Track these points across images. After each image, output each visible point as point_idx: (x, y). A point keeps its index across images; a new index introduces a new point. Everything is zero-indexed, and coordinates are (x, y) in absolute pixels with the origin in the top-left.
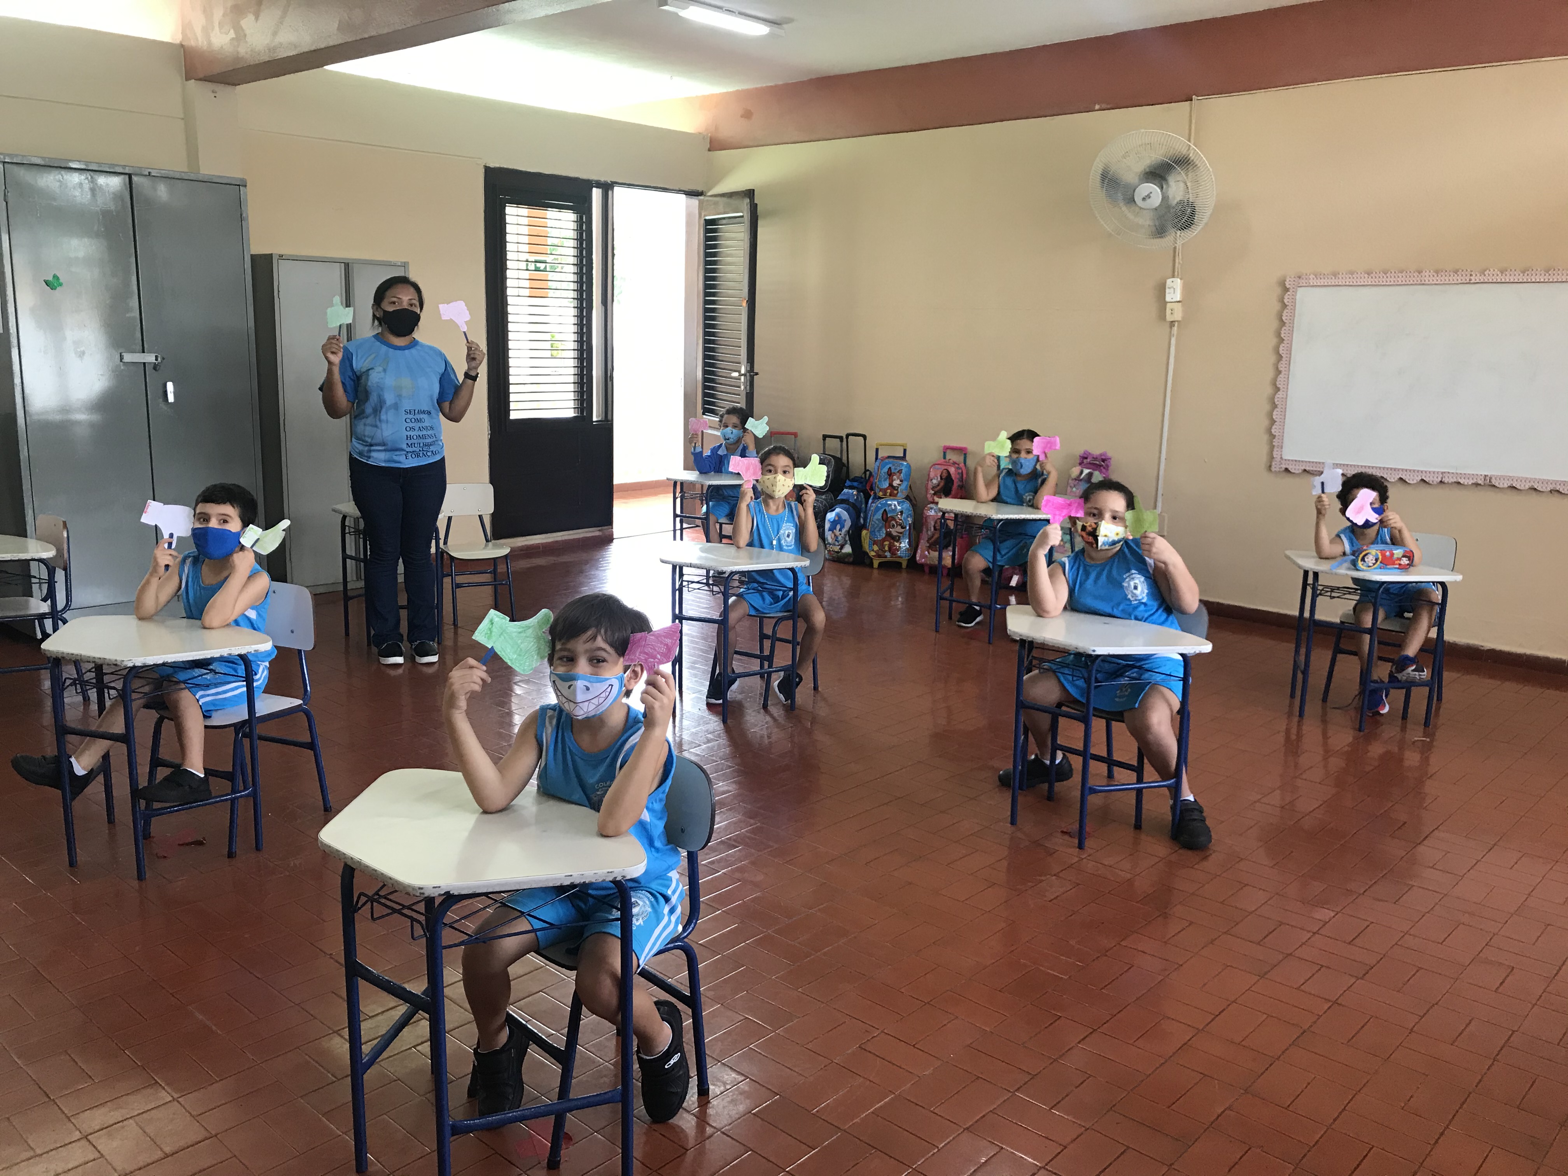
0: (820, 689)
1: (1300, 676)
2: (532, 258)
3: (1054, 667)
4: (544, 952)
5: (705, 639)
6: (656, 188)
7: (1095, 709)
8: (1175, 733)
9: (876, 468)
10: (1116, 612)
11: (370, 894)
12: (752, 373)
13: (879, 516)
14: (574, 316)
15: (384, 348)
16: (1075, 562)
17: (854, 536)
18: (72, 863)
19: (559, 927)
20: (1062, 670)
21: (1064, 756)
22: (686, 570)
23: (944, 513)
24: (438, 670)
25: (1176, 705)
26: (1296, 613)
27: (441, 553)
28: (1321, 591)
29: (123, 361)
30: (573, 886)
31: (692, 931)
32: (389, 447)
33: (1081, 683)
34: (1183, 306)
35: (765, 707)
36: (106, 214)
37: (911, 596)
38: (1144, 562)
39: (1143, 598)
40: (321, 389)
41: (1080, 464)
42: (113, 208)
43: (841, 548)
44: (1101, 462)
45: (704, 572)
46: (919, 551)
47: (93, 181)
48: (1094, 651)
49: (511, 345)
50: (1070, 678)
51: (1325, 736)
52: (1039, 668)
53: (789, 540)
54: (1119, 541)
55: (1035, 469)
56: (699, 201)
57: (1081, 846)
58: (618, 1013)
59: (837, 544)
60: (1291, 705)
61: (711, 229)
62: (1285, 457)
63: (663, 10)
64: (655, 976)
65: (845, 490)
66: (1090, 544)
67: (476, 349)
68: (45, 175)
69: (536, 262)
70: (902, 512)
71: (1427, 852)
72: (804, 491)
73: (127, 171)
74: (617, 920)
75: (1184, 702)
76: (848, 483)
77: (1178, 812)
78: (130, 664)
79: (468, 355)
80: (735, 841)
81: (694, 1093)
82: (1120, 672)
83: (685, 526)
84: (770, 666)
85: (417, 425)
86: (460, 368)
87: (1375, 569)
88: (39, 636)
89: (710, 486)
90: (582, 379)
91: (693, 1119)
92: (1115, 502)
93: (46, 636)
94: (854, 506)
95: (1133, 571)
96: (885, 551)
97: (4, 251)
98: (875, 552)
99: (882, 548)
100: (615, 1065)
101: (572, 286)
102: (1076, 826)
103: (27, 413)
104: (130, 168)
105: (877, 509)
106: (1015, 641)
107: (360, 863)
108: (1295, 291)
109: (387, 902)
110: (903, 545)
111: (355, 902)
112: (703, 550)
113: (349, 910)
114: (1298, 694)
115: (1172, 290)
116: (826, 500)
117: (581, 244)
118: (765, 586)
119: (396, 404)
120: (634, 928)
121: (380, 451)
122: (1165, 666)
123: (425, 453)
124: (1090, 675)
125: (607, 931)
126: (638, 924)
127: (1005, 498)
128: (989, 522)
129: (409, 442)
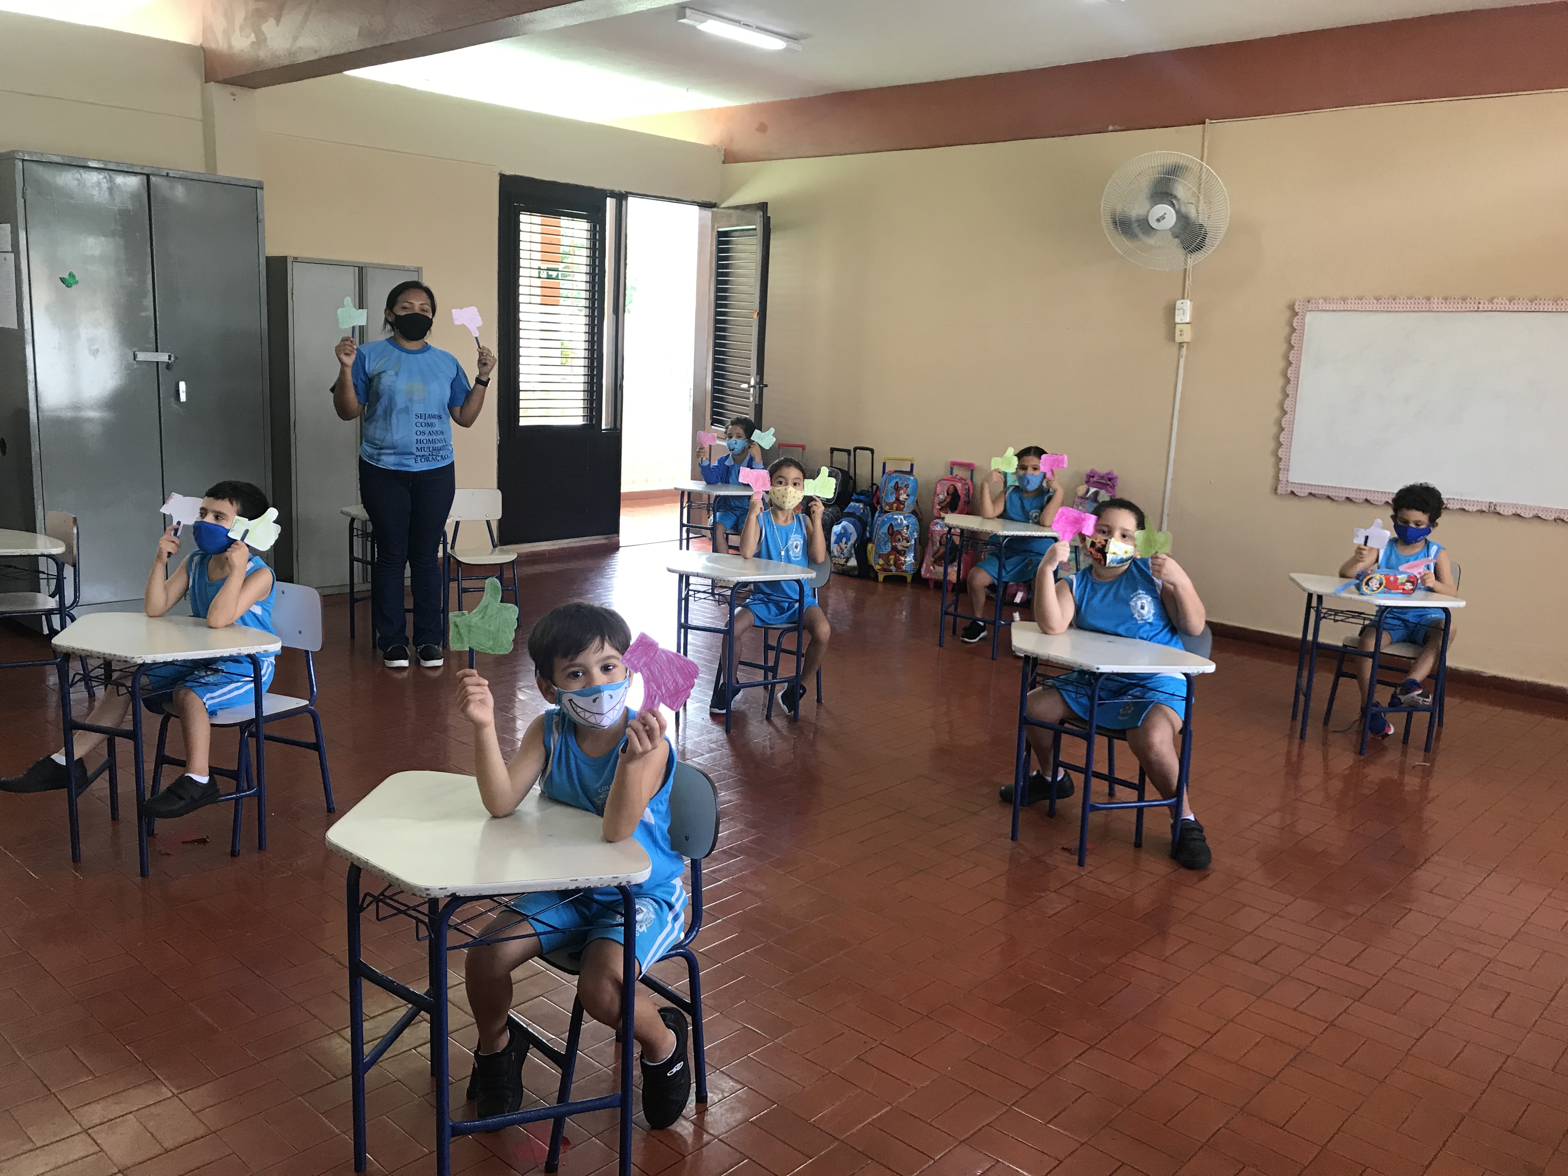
0: (823, 701)
1: (1302, 698)
2: (544, 266)
3: (1058, 684)
4: (547, 957)
5: (709, 649)
6: (670, 199)
7: (1098, 727)
8: (1177, 754)
9: (883, 482)
10: (1120, 630)
11: (376, 894)
12: (761, 385)
13: (885, 529)
14: (586, 325)
15: (397, 351)
16: (1082, 579)
17: (860, 550)
18: (76, 858)
19: (563, 931)
20: (1065, 687)
21: (1066, 774)
22: (692, 580)
23: (950, 529)
24: (442, 674)
25: (1179, 725)
26: (1299, 636)
27: (448, 557)
28: (1325, 613)
29: (137, 359)
30: (577, 890)
31: (693, 939)
32: (400, 450)
33: (1084, 701)
34: (1192, 328)
35: (768, 718)
36: (124, 213)
37: (915, 610)
38: (1151, 582)
39: (1149, 618)
40: (332, 390)
41: (1087, 482)
42: (130, 207)
43: (847, 562)
44: (1107, 481)
45: (709, 582)
46: (924, 565)
47: (111, 181)
48: (1098, 669)
49: (522, 352)
50: (1073, 695)
51: (1325, 758)
52: (1043, 685)
53: (797, 551)
54: (1127, 560)
55: (1041, 486)
56: (713, 213)
57: (1081, 863)
58: (620, 1020)
59: (843, 557)
60: (1292, 728)
61: (723, 241)
62: (1291, 480)
63: (681, 23)
64: (655, 983)
65: (852, 504)
66: (1098, 561)
67: (487, 354)
68: (64, 173)
69: (548, 269)
70: (908, 527)
71: (1425, 876)
72: (813, 503)
73: (145, 171)
74: (621, 925)
75: (1186, 722)
76: (855, 496)
77: (1178, 833)
78: (140, 661)
79: (479, 361)
80: (737, 851)
81: (692, 1100)
82: (1123, 691)
83: (691, 535)
84: (774, 677)
85: (427, 430)
86: (472, 373)
87: (1379, 593)
88: (46, 631)
89: (717, 497)
90: (592, 387)
91: (691, 1126)
92: (1125, 520)
93: (54, 633)
94: (860, 519)
95: (1141, 591)
96: (891, 565)
97: (21, 249)
98: (881, 565)
99: (887, 562)
100: (615, 1070)
101: (584, 294)
102: (1077, 843)
103: (40, 409)
104: (149, 168)
105: (883, 523)
106: (1019, 657)
107: (367, 863)
108: (1304, 316)
109: (392, 903)
110: (908, 559)
111: (360, 901)
112: (709, 560)
113: (355, 909)
114: (1300, 717)
115: (1182, 311)
116: (832, 513)
117: (594, 253)
118: (771, 597)
119: (407, 407)
120: (637, 935)
121: (390, 454)
122: (1169, 685)
123: (434, 457)
124: (1093, 692)
125: (610, 937)
126: (641, 931)
127: (1012, 515)
128: (995, 539)
129: (419, 446)
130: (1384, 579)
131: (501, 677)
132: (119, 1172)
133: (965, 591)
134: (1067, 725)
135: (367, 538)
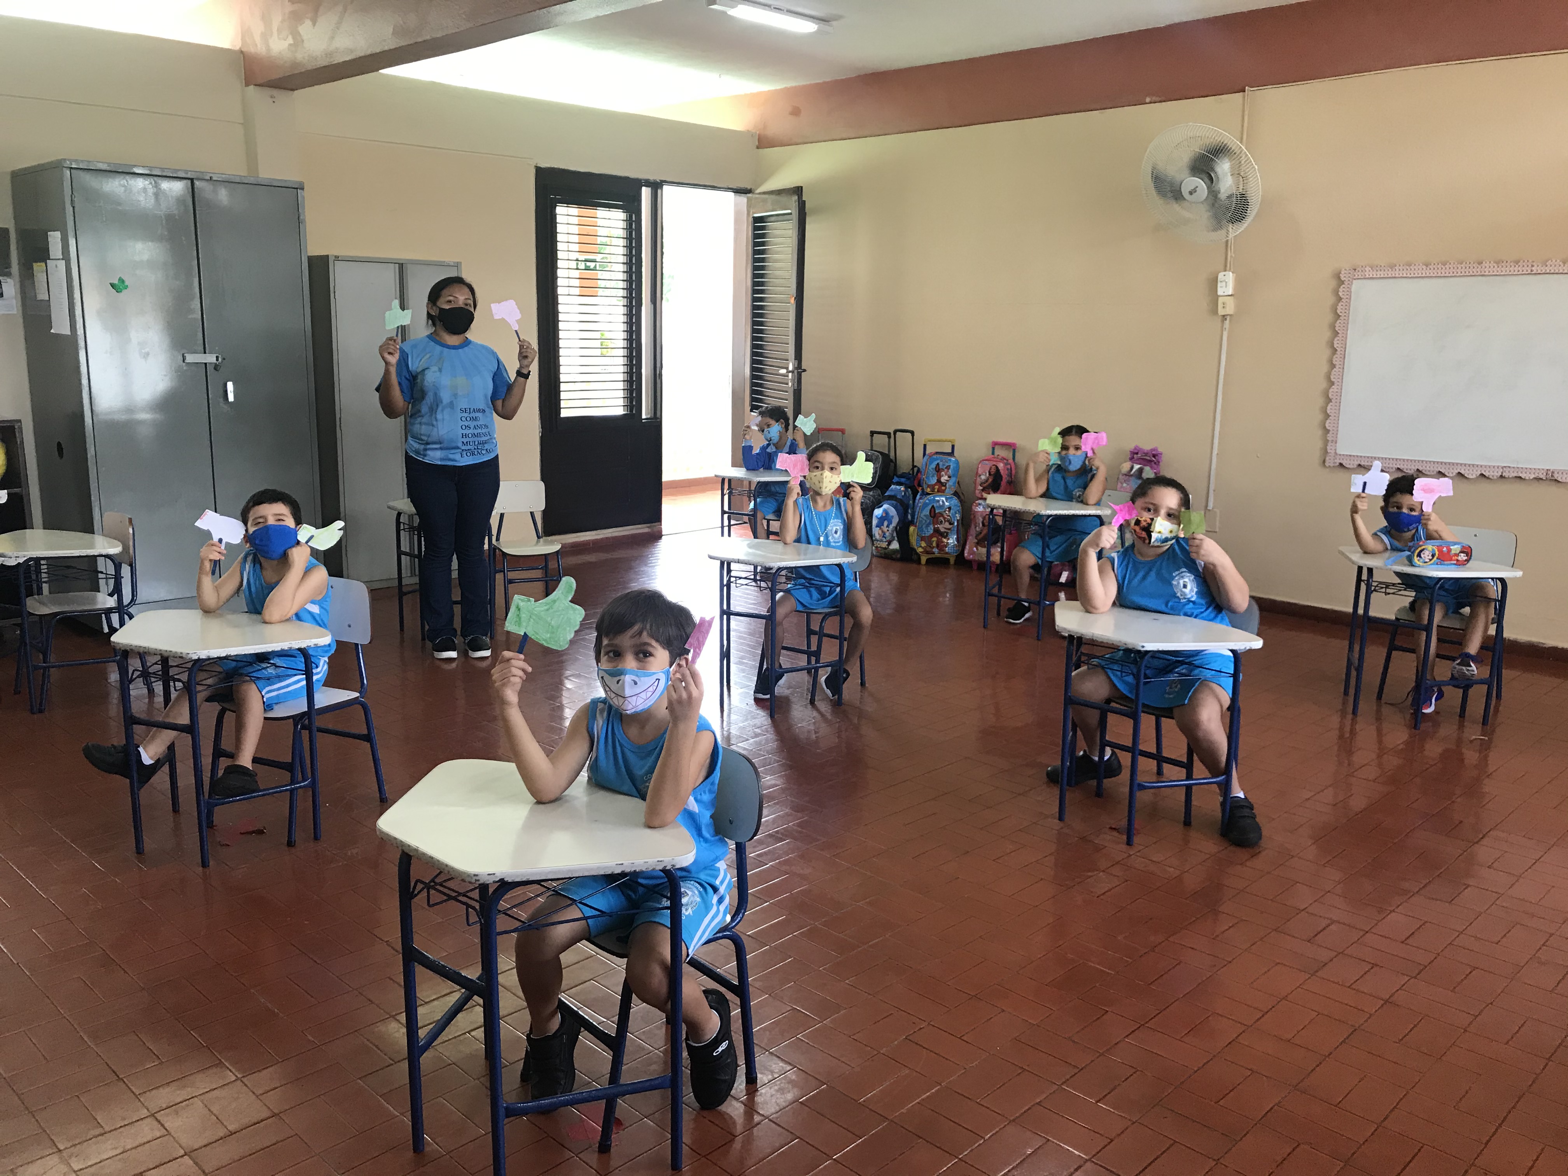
0: (867, 685)
1: (1354, 673)
2: (582, 257)
3: (1103, 663)
4: (596, 940)
5: (750, 634)
6: (705, 187)
7: (1144, 705)
8: (1225, 730)
9: (924, 464)
10: (1165, 608)
11: (427, 881)
12: (799, 370)
13: (926, 512)
14: (624, 315)
15: (438, 348)
16: (1124, 558)
17: (902, 533)
18: (139, 851)
19: (610, 915)
20: (1110, 667)
21: (1113, 753)
22: (733, 566)
23: (992, 509)
25: (1227, 701)
26: (1351, 610)
27: (494, 549)
28: (1376, 587)
29: (186, 361)
30: (623, 874)
31: (740, 921)
32: (445, 445)
33: (1130, 679)
34: (1235, 299)
35: (812, 702)
36: (169, 218)
37: (959, 593)
38: (1193, 561)
39: (1192, 597)
40: (377, 389)
41: (1131, 459)
42: (176, 212)
43: (889, 545)
44: (1152, 458)
45: (752, 568)
46: (967, 547)
47: (156, 186)
48: (1143, 647)
49: (562, 343)
50: (1119, 673)
51: (1379, 733)
52: (1088, 664)
53: (836, 536)
54: (1171, 539)
55: (1084, 465)
56: (748, 198)
57: (1129, 843)
58: (668, 1001)
59: (885, 540)
60: (1344, 703)
61: (759, 227)
62: (1339, 452)
63: (712, 9)
64: (704, 966)
65: (893, 487)
66: (1142, 539)
67: (528, 347)
68: (111, 180)
69: (586, 261)
70: (950, 508)
71: (1484, 852)
72: (851, 488)
73: (189, 176)
74: (667, 908)
75: (1234, 699)
76: (896, 479)
77: (1228, 810)
78: (196, 657)
79: (520, 353)
82: (1170, 668)
83: (733, 522)
84: (817, 661)
85: (472, 424)
86: (512, 367)
87: (1431, 564)
88: (106, 630)
89: (759, 482)
90: (631, 377)
91: (741, 1107)
92: (1169, 497)
93: (113, 630)
94: (901, 502)
95: (1182, 570)
96: (934, 547)
97: (71, 255)
98: (923, 548)
99: (930, 544)
100: (665, 1052)
101: (622, 285)
102: (1124, 823)
103: (94, 413)
104: (193, 173)
105: (926, 505)
106: (1064, 637)
107: (416, 850)
108: (1351, 284)
109: (441, 889)
110: (951, 541)
111: (412, 887)
112: (750, 546)
113: (406, 895)
114: (1352, 691)
115: (1224, 284)
116: (873, 496)
117: (631, 243)
118: (813, 582)
119: (451, 403)
120: (684, 918)
121: (436, 449)
122: (1215, 662)
123: (479, 451)
124: (1139, 671)
125: (657, 920)
126: (687, 914)
127: (1054, 494)
128: (1038, 518)
129: (465, 440)
130: (1436, 550)
131: (549, 666)
132: (186, 1154)
133: (1009, 572)
134: (1113, 704)
135: (414, 531)
